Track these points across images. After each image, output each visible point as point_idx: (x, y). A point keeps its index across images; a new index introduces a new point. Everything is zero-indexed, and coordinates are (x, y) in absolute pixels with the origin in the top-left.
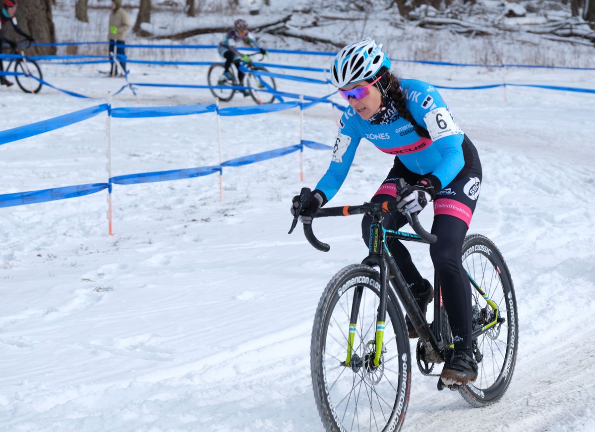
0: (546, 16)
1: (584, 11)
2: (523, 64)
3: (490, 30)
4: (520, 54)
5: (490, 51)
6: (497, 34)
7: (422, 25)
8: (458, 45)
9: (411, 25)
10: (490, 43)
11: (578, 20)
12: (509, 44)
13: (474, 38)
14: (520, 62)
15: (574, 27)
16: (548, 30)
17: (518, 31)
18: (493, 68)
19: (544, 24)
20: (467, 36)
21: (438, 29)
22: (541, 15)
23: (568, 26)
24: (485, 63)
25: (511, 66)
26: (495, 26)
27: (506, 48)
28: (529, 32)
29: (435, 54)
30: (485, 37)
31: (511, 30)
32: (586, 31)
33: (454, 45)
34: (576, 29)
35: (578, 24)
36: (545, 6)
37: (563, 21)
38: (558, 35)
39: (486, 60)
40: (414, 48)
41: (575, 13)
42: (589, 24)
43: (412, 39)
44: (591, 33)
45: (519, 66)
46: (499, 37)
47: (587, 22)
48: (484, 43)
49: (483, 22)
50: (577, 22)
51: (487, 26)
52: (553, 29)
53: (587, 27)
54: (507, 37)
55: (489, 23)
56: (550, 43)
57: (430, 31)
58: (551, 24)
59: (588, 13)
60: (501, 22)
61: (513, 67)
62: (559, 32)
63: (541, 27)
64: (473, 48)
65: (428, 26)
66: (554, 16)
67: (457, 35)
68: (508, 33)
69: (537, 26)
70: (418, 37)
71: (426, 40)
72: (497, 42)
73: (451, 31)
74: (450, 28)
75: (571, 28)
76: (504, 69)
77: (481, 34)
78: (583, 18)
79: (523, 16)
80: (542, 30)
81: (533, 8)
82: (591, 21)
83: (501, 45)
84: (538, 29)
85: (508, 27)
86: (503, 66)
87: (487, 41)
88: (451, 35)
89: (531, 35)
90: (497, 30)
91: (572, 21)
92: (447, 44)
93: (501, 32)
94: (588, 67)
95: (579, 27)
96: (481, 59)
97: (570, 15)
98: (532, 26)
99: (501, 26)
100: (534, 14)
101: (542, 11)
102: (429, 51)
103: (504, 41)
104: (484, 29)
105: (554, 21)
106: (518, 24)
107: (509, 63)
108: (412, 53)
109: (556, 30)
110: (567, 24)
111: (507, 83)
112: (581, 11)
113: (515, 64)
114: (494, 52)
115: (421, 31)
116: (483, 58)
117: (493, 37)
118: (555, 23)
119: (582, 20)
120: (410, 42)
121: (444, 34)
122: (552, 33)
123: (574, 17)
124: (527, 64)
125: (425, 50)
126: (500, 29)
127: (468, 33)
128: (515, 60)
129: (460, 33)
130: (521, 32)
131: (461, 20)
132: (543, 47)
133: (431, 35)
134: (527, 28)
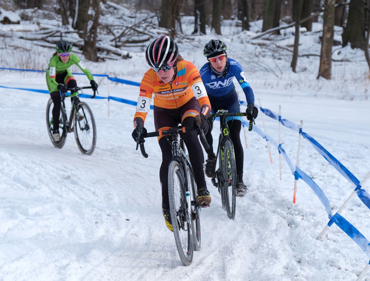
0: (38, 24)
1: (73, 20)
2: (15, 68)
11: (68, 29)
15: (63, 34)
16: (40, 37)
17: (11, 37)
19: (36, 31)
22: (33, 23)
23: (59, 34)
25: (3, 69)
28: (22, 38)
31: (4, 36)
32: (76, 39)
34: (67, 37)
35: (68, 33)
36: (39, 15)
37: (55, 29)
38: (48, 42)
41: (65, 22)
42: (78, 33)
44: (80, 41)
45: (10, 69)
47: (76, 31)
50: (66, 30)
52: (45, 36)
53: (76, 36)
58: (42, 32)
59: (77, 23)
61: (6, 70)
62: (50, 39)
63: (33, 34)
66: (47, 24)
68: (1, 38)
69: (28, 33)
75: (61, 36)
78: (73, 27)
79: (18, 23)
80: (33, 36)
81: (27, 16)
82: (79, 30)
84: (29, 36)
89: (22, 40)
91: (63, 30)
95: (69, 35)
97: (61, 24)
98: (24, 33)
100: (28, 22)
101: (34, 19)
105: (47, 29)
106: (12, 30)
109: (47, 37)
110: (58, 32)
112: (70, 20)
113: (7, 67)
118: (46, 31)
119: (71, 29)
122: (43, 39)
123: (64, 26)
124: (18, 68)
130: (14, 38)
134: (21, 34)
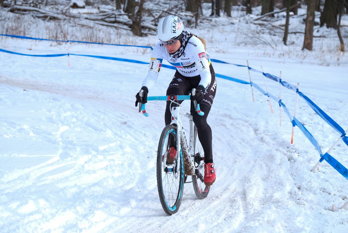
0: (98, 8)
1: (124, 6)
2: (82, 41)
3: (60, 16)
4: (80, 34)
5: (59, 31)
6: (65, 19)
7: (12, 11)
8: (37, 26)
9: (4, 10)
10: (59, 25)
11: (120, 12)
12: (73, 26)
13: (48, 21)
14: (80, 40)
15: (117, 16)
16: (100, 18)
17: (79, 18)
18: (61, 43)
19: (97, 13)
20: (43, 20)
21: (23, 14)
22: (95, 8)
23: (114, 16)
24: (56, 39)
25: (73, 41)
26: (63, 14)
27: (70, 29)
28: (87, 18)
29: (20, 32)
30: (56, 21)
31: (74, 17)
32: (126, 20)
33: (34, 25)
34: (119, 18)
35: (121, 15)
36: (98, 2)
37: (110, 12)
38: (106, 22)
39: (57, 37)
40: (6, 26)
41: (118, 7)
42: (128, 15)
43: (5, 20)
44: (129, 21)
45: (79, 42)
46: (66, 21)
47: (126, 13)
48: (55, 25)
49: (55, 11)
50: (119, 13)
51: (58, 14)
52: (104, 17)
53: (126, 17)
54: (71, 21)
55: (59, 11)
56: (101, 27)
57: (17, 15)
58: (102, 14)
59: (127, 8)
60: (68, 11)
61: (75, 43)
62: (107, 19)
63: (95, 16)
64: (47, 28)
65: (16, 11)
66: (104, 8)
67: (37, 18)
68: (72, 19)
69: (92, 15)
70: (9, 19)
71: (14, 21)
72: (64, 25)
73: (33, 16)
74: (32, 13)
75: (115, 18)
76: (68, 43)
77: (53, 18)
78: (124, 10)
79: (84, 7)
80: (95, 18)
81: (90, 2)
82: (129, 13)
83: (67, 27)
84: (93, 17)
85: (72, 15)
86: (68, 41)
87: (57, 24)
88: (32, 18)
89: (88, 21)
90: (64, 17)
91: (117, 13)
92: (30, 25)
93: (67, 18)
94: (126, 44)
95: (121, 17)
96: (53, 36)
97: (115, 8)
98: (89, 15)
99: (68, 14)
100: (91, 7)
101: (96, 5)
102: (17, 28)
103: (69, 24)
104: (56, 15)
105: (105, 12)
106: (79, 13)
107: (72, 40)
108: (5, 30)
109: (105, 18)
110: (113, 14)
111: (70, 53)
112: (122, 6)
113: (77, 40)
114: (62, 32)
115: (11, 15)
116: (55, 36)
117: (62, 21)
118: (105, 14)
119: (123, 13)
120: (3, 22)
121: (27, 17)
122: (102, 20)
123: (117, 10)
124: (84, 40)
125: (14, 28)
126: (67, 16)
127: (45, 17)
128: (77, 38)
129: (39, 17)
130: (81, 19)
131: (40, 8)
132: (96, 30)
133: (19, 18)
134: (86, 16)
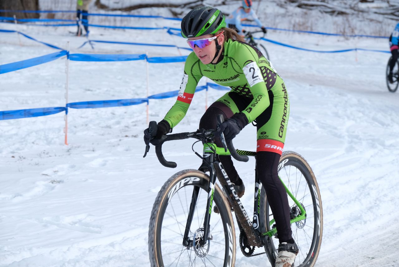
0: (388, 2)
2: (370, 35)
3: (348, 11)
4: (368, 29)
5: (347, 25)
6: (353, 14)
7: (299, 6)
8: (324, 21)
9: (292, 6)
10: (347, 20)
12: (361, 21)
13: (336, 16)
14: (368, 34)
16: (389, 12)
17: (368, 12)
18: (349, 38)
19: (386, 8)
20: (331, 15)
21: (311, 9)
22: (385, 2)
24: (343, 34)
25: (361, 36)
26: (352, 8)
27: (358, 24)
28: (376, 13)
29: (307, 27)
30: (344, 15)
31: (363, 11)
33: (321, 20)
38: (396, 16)
39: (344, 32)
40: (293, 22)
43: (292, 16)
45: (367, 36)
46: (354, 16)
48: (343, 19)
49: (343, 5)
51: (346, 8)
52: (393, 11)
54: (360, 16)
55: (347, 6)
56: (390, 21)
57: (305, 10)
58: (392, 8)
60: (356, 5)
63: (384, 10)
64: (335, 23)
65: (304, 7)
66: (395, 2)
67: (325, 14)
68: (361, 13)
70: (296, 14)
71: (302, 17)
72: (352, 19)
73: (320, 11)
74: (319, 8)
76: (356, 38)
77: (341, 13)
79: (373, 2)
80: (385, 12)
83: (355, 21)
84: (382, 11)
85: (361, 9)
86: (355, 36)
87: (345, 18)
88: (320, 14)
89: (377, 15)
90: (353, 11)
92: (317, 20)
93: (356, 12)
96: (341, 31)
98: (378, 9)
99: (356, 8)
102: (304, 24)
103: (358, 19)
104: (344, 10)
105: (394, 6)
106: (368, 8)
107: (360, 34)
108: (292, 26)
109: (395, 12)
111: (358, 48)
113: (365, 35)
114: (350, 27)
115: (299, 10)
116: (342, 30)
117: (350, 16)
118: (395, 8)
120: (290, 18)
121: (315, 13)
122: (392, 14)
124: (373, 35)
125: (301, 23)
126: (355, 10)
127: (332, 12)
128: (365, 32)
129: (326, 12)
130: (370, 13)
131: (328, 3)
132: (385, 24)
133: (306, 14)
134: (375, 10)
